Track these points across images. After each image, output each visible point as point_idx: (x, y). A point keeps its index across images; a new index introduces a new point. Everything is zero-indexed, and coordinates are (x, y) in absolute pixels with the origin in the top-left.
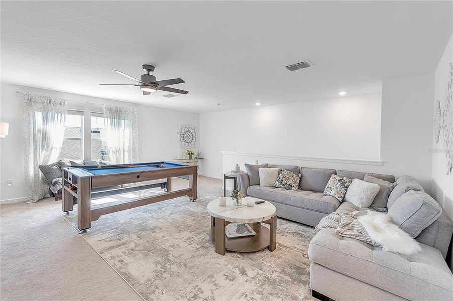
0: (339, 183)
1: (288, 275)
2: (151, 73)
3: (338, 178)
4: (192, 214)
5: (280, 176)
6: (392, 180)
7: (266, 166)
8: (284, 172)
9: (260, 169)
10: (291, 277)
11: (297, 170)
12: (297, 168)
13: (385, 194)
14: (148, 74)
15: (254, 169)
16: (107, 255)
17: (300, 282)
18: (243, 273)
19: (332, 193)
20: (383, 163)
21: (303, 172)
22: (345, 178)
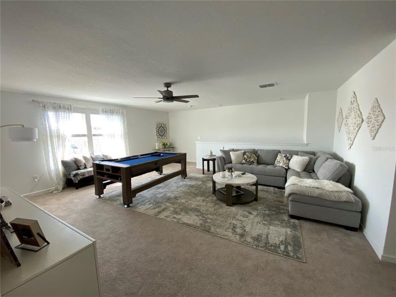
0: (285, 158)
1: (273, 211)
2: (169, 89)
3: (284, 155)
4: (192, 186)
5: (245, 156)
6: (314, 154)
7: (233, 150)
8: (247, 154)
9: (231, 153)
10: (276, 212)
11: (255, 152)
12: (254, 150)
13: (312, 163)
14: (168, 90)
15: (226, 153)
16: (162, 216)
17: (281, 213)
18: (250, 213)
19: (281, 165)
20: (307, 145)
21: (259, 152)
22: (288, 155)
